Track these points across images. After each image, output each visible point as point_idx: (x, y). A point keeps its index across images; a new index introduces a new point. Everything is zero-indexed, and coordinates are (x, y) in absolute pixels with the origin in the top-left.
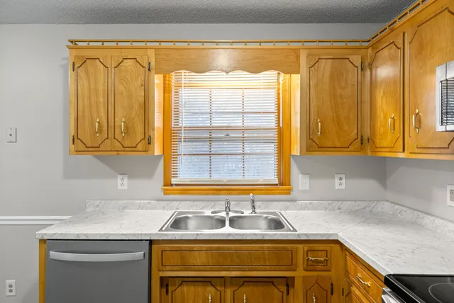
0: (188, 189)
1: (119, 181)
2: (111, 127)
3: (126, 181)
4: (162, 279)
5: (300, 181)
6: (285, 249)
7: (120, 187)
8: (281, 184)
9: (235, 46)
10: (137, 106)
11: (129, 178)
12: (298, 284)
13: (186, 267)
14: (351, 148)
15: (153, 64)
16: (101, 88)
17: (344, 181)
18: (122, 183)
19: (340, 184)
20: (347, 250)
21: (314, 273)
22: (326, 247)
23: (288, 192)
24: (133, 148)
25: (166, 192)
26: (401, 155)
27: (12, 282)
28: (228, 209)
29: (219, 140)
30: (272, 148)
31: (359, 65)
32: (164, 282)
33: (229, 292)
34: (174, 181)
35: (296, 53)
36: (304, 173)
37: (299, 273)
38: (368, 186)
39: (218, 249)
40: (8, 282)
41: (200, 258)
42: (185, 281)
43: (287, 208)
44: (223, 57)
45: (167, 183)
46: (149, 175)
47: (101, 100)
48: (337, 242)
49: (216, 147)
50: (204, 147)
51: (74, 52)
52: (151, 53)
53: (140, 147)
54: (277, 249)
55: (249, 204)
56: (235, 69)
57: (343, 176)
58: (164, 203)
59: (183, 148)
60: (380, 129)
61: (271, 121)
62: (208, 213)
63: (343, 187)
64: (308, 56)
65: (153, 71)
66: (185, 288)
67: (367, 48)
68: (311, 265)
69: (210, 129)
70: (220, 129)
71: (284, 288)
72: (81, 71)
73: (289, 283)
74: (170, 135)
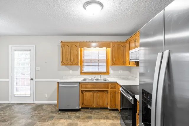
0: (86, 73)
1: (70, 71)
2: (70, 59)
3: (72, 72)
4: (81, 90)
5: (111, 72)
6: (106, 84)
7: (70, 73)
8: (107, 72)
9: (97, 42)
10: (75, 55)
11: (73, 71)
12: (109, 92)
13: (86, 88)
14: (122, 64)
15: (79, 46)
16: (68, 51)
17: (121, 72)
18: (71, 72)
19: (120, 72)
20: (119, 84)
21: (112, 89)
22: (115, 84)
23: (109, 74)
24: (75, 64)
25: (81, 74)
26: (129, 66)
27: (46, 94)
28: (95, 78)
29: (93, 62)
30: (105, 64)
31: (123, 46)
32: (82, 91)
33: (95, 94)
34: (83, 71)
35: (110, 43)
36: (112, 70)
37: (109, 89)
38: (126, 73)
39: (93, 84)
40: (45, 94)
41: (89, 86)
42: (86, 91)
43: (108, 78)
44: (94, 44)
45: (81, 72)
46: (77, 70)
47: (68, 54)
48: (117, 83)
49: (92, 64)
50: (90, 64)
51: (62, 43)
52: (78, 44)
53: (76, 64)
54: (105, 84)
55: (100, 77)
56: (96, 47)
57: (121, 70)
58: (80, 77)
59: (85, 64)
60: (126, 60)
61: (105, 58)
62: (90, 78)
63: (121, 73)
64: (113, 44)
65: (79, 48)
66: (86, 93)
67: (125, 43)
68: (112, 88)
69: (91, 60)
70: (93, 60)
71: (106, 93)
72: (63, 48)
73: (107, 91)
74: (82, 61)
